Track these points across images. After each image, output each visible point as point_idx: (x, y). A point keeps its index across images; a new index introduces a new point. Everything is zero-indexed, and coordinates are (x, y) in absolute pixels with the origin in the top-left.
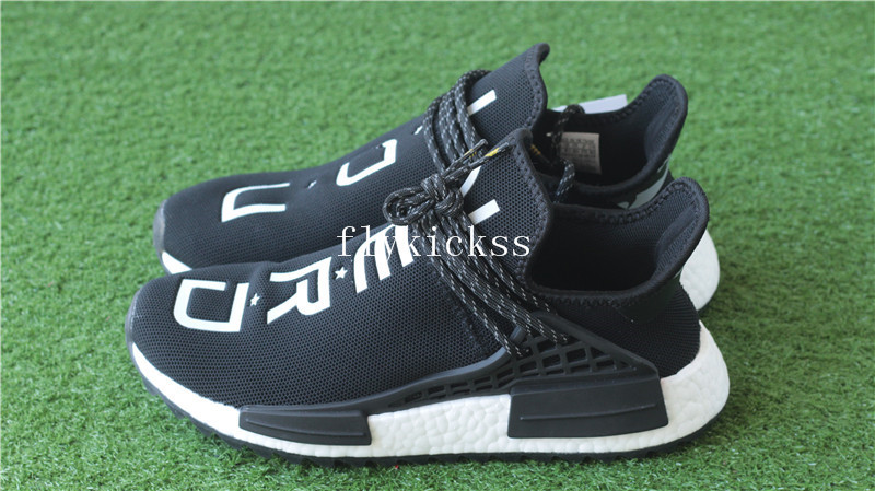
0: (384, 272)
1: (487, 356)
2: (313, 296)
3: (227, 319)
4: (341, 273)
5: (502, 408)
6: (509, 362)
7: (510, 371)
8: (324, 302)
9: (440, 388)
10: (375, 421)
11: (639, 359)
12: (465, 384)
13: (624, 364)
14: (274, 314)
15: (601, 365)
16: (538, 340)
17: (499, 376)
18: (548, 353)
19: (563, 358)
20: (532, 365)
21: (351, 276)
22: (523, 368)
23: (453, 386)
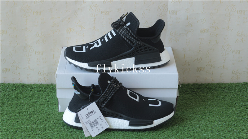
0: (111, 37)
1: (130, 49)
2: (98, 44)
3: (83, 50)
4: (103, 40)
5: (133, 59)
6: (134, 50)
7: (134, 52)
8: (100, 44)
9: (123, 56)
10: (112, 63)
11: (156, 49)
12: (127, 55)
13: (153, 50)
14: (91, 48)
15: (150, 50)
16: (139, 46)
17: (133, 53)
18: (141, 48)
19: (143, 49)
20: (138, 51)
21: (104, 40)
22: (137, 51)
23: (125, 56)
